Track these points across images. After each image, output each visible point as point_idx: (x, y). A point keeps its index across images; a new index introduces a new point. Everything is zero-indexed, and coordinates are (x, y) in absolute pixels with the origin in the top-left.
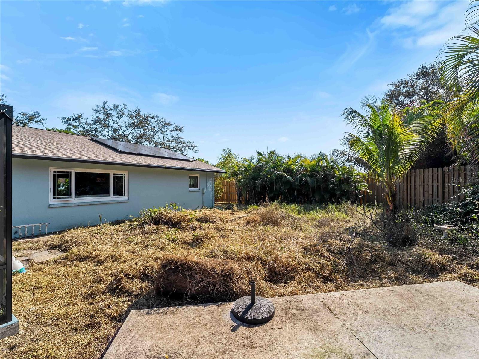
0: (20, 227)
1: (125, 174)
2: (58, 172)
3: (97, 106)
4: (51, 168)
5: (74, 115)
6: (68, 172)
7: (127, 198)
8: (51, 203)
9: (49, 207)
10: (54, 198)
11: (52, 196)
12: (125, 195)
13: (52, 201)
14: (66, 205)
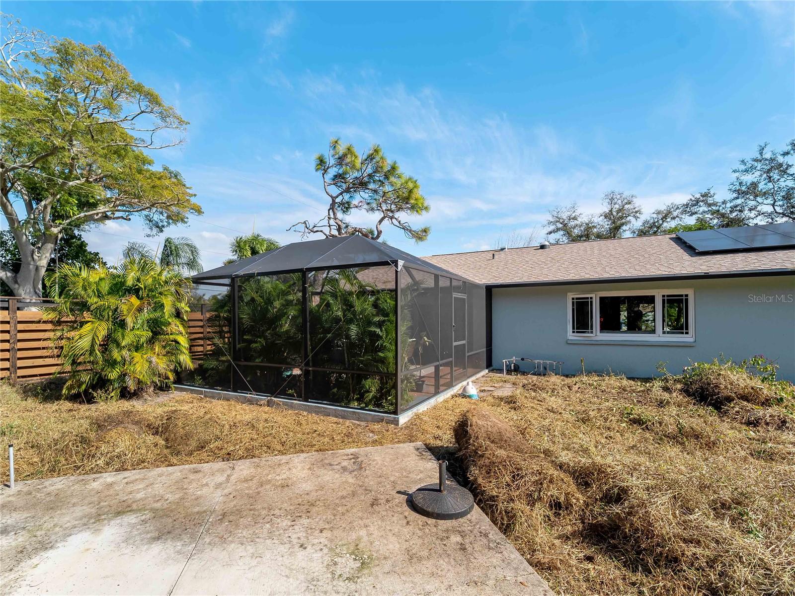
0: (536, 361)
1: (687, 295)
2: (577, 299)
3: (743, 161)
4: (569, 294)
5: (693, 196)
6: (588, 298)
7: (692, 340)
8: (570, 338)
9: (569, 343)
10: (573, 332)
11: (571, 330)
12: (687, 333)
13: (571, 336)
14: (587, 342)
